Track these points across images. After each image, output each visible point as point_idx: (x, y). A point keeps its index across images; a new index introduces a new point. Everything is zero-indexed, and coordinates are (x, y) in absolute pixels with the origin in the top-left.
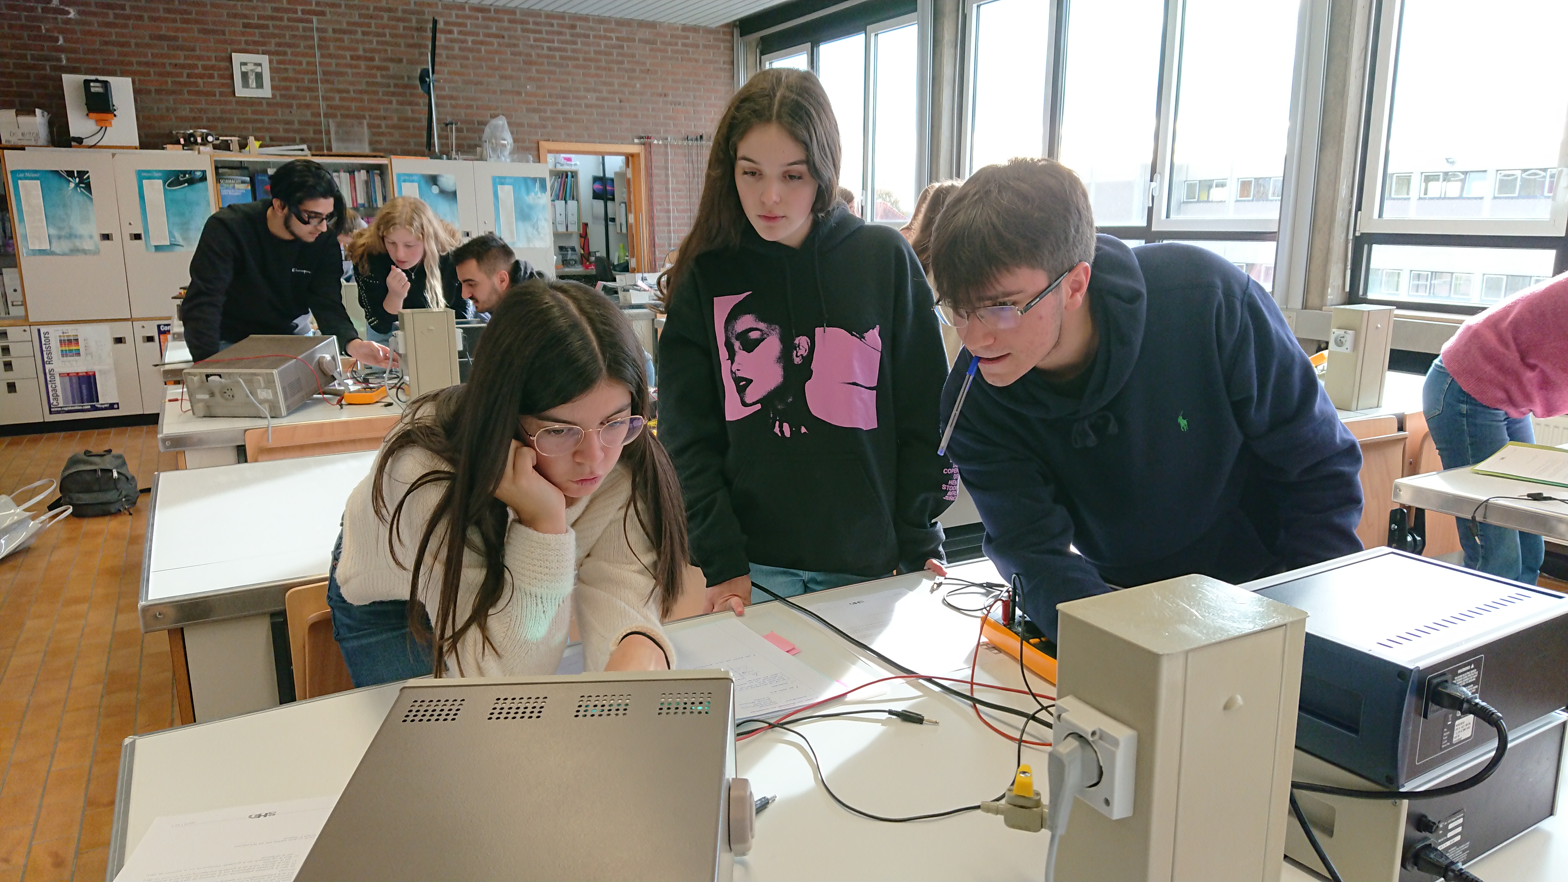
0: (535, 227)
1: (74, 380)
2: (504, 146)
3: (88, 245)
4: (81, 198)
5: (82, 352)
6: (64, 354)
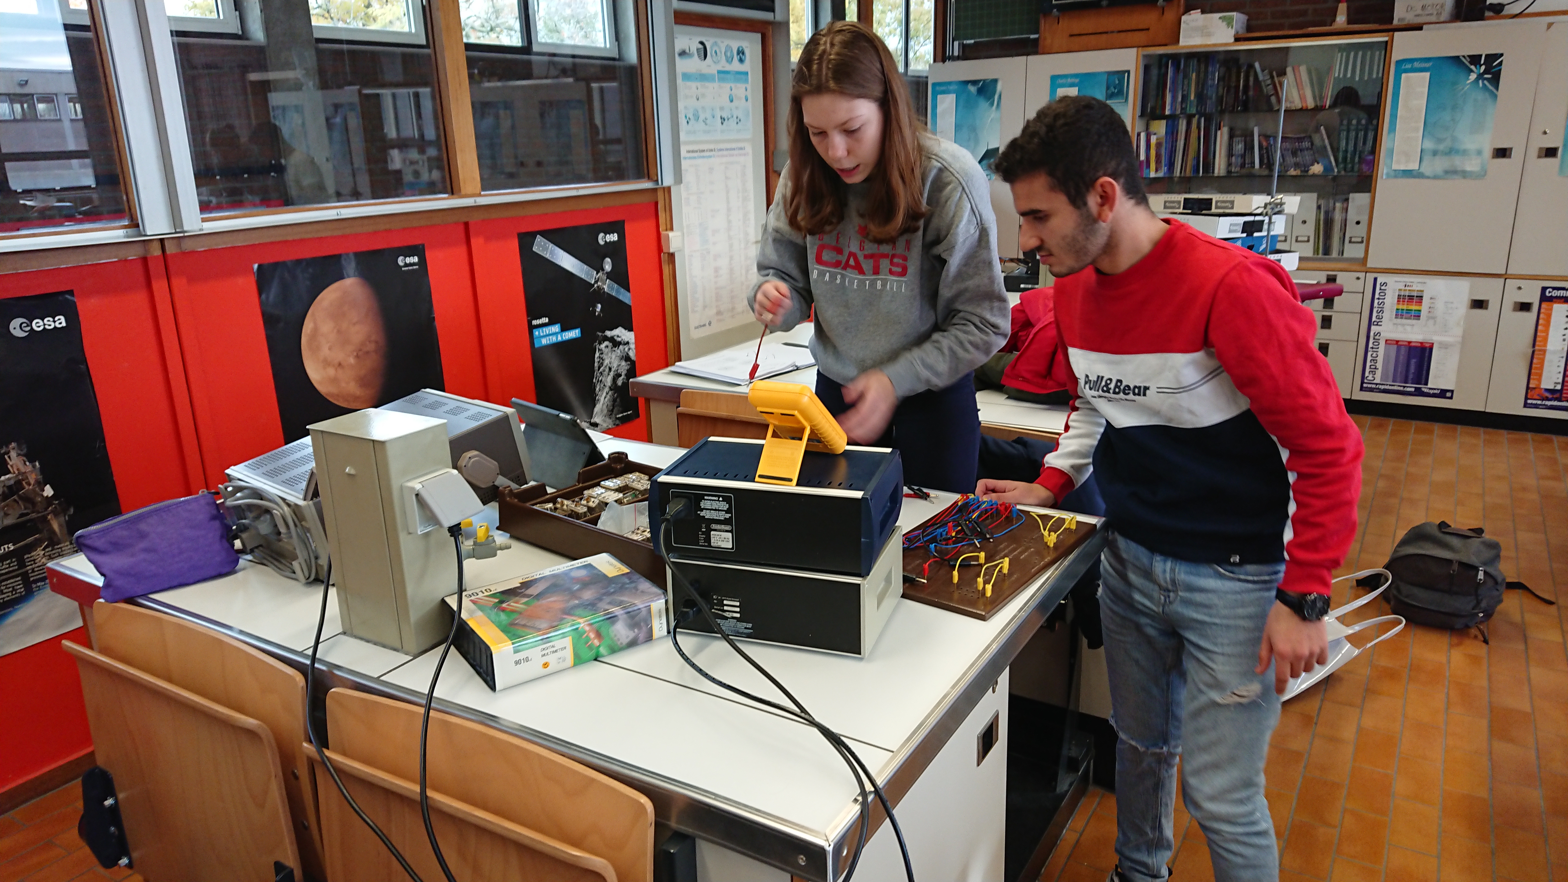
1: (1403, 351)
3: (1472, 165)
4: (1480, 96)
5: (1423, 314)
6: (1399, 314)
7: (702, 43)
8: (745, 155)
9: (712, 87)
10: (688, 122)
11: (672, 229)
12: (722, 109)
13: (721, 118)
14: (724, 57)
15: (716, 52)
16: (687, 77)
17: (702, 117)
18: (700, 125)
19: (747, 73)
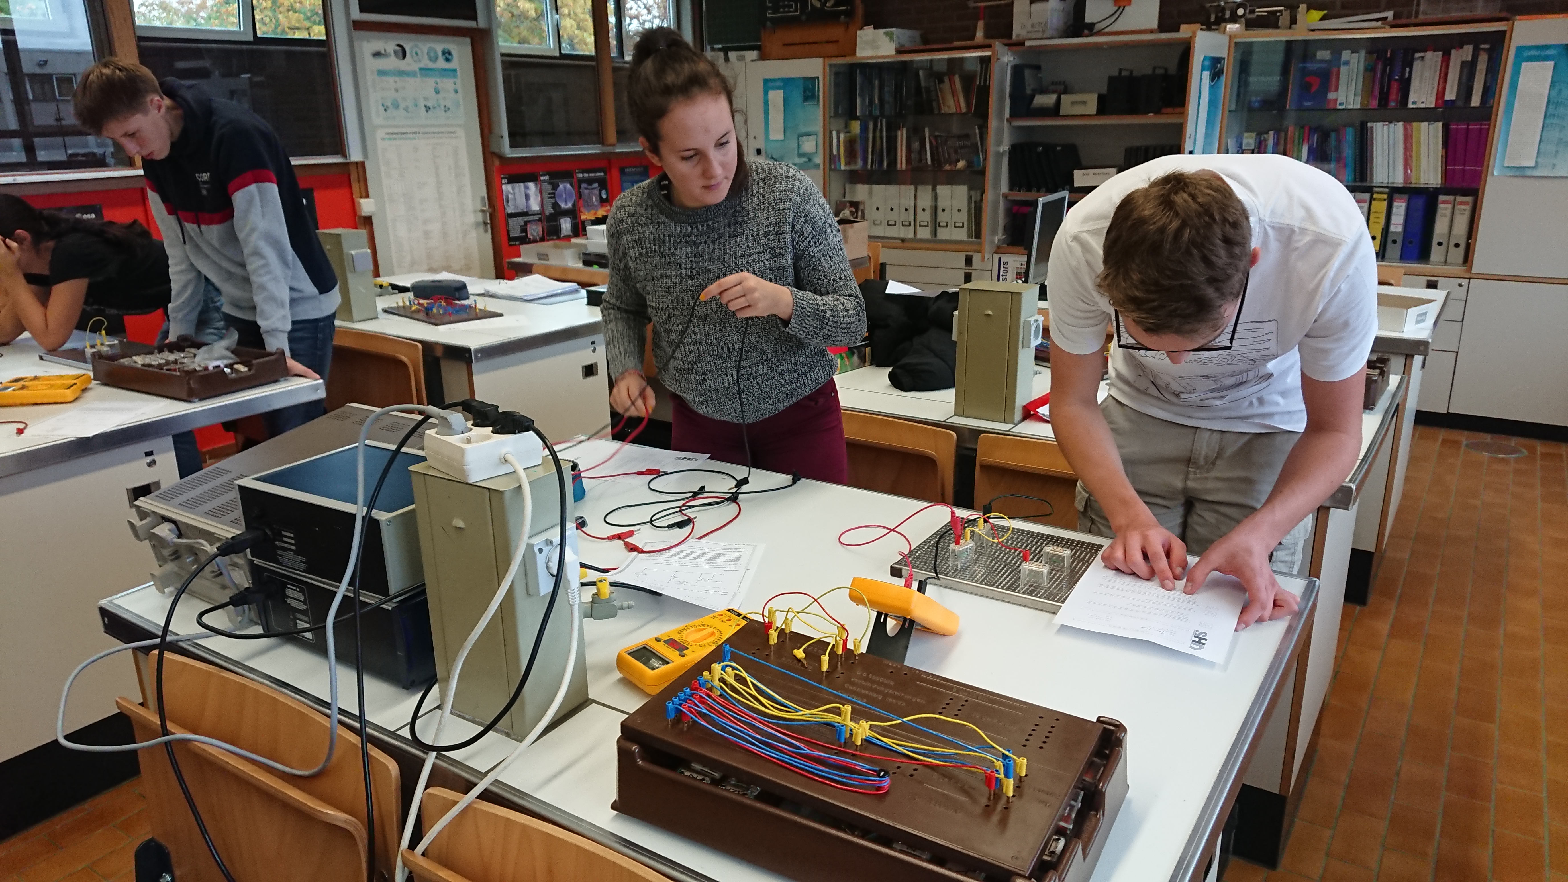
7: (399, 45)
8: (456, 137)
9: (411, 83)
10: (385, 110)
11: (367, 196)
12: (426, 99)
13: (426, 106)
14: (426, 57)
15: (417, 53)
16: (382, 73)
17: (402, 105)
18: (402, 112)
19: (455, 70)
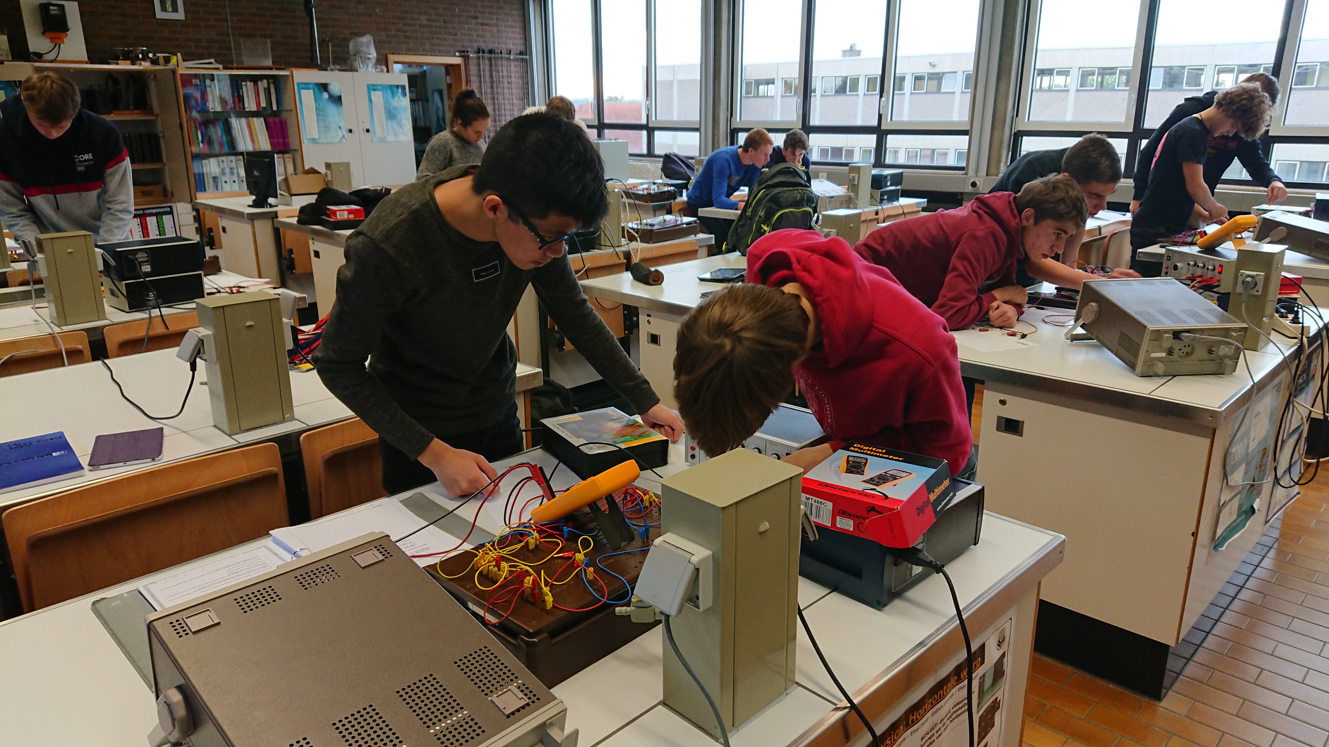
0: (400, 124)
2: (369, 58)
